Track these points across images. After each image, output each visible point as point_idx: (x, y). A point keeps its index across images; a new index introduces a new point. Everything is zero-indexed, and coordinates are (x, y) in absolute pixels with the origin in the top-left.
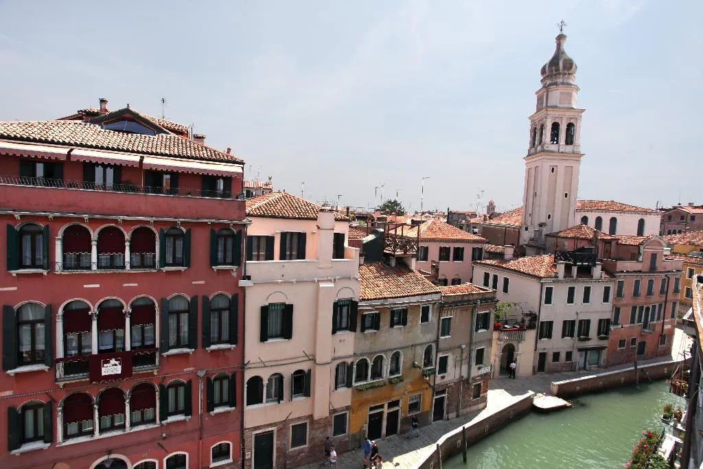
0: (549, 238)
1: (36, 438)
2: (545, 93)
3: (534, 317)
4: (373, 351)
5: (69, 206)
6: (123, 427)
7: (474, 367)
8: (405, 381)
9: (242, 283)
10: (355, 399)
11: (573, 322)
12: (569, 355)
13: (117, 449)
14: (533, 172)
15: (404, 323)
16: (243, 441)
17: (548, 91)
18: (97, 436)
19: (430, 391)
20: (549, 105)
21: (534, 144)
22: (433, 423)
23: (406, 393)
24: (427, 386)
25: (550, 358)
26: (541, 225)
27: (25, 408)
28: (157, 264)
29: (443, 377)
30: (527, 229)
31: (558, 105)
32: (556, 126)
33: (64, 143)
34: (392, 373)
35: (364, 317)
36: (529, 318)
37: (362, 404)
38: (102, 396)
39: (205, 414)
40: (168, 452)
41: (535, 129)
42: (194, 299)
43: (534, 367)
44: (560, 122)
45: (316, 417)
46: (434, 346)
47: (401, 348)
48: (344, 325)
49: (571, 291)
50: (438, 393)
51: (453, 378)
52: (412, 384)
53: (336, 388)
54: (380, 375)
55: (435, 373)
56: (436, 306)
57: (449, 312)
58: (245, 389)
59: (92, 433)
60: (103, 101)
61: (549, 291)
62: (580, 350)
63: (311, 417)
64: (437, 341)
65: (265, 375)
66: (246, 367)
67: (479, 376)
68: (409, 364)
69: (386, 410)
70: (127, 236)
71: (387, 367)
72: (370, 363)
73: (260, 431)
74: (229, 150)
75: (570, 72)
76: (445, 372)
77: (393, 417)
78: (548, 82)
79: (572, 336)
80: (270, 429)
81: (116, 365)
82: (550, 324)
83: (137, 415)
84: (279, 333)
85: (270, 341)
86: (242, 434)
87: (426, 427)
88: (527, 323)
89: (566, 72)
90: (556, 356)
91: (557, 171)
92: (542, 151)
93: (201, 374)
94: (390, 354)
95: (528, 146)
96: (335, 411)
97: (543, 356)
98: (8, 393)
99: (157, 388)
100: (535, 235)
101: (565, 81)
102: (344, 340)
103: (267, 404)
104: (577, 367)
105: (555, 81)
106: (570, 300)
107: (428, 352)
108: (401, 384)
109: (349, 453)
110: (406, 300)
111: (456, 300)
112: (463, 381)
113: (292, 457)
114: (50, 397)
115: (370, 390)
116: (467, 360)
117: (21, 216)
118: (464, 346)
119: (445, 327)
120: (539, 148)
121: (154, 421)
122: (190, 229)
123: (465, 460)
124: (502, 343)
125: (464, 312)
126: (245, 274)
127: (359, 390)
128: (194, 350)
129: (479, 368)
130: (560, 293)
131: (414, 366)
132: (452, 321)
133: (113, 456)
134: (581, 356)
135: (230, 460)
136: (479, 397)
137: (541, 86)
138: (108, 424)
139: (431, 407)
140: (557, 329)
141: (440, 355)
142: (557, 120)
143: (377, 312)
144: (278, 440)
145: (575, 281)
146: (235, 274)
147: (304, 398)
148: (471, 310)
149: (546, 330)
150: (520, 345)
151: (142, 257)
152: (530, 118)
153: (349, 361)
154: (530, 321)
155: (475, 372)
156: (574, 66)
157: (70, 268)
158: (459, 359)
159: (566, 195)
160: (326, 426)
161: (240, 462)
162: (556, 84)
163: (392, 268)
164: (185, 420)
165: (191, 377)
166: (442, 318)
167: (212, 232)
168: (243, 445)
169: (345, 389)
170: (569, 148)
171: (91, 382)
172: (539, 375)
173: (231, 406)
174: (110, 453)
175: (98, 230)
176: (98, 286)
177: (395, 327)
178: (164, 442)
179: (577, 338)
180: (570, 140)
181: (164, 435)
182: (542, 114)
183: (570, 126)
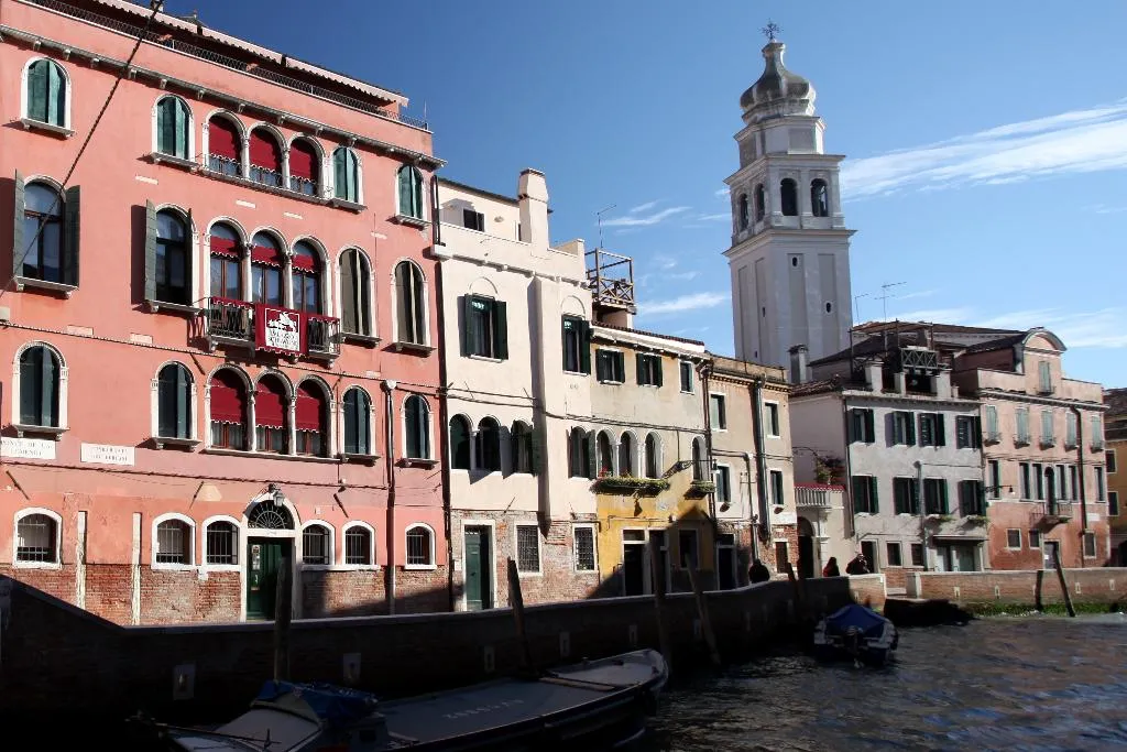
2: (758, 134)
4: (619, 419)
8: (671, 494)
9: (438, 250)
10: (601, 505)
11: (913, 482)
12: (917, 552)
14: (751, 271)
15: (658, 382)
16: (450, 534)
17: (762, 129)
18: (254, 451)
19: (709, 529)
20: (769, 151)
21: (744, 223)
23: (673, 518)
24: (703, 516)
25: (883, 554)
28: (326, 194)
29: (725, 509)
35: (598, 354)
37: (612, 519)
40: (347, 517)
41: (744, 196)
44: (796, 179)
45: (552, 517)
46: (704, 442)
47: (658, 428)
50: (721, 539)
51: (740, 514)
52: (679, 504)
53: (571, 476)
57: (720, 384)
58: (449, 434)
62: (936, 543)
63: (542, 514)
64: (708, 434)
65: (474, 417)
66: (449, 393)
69: (648, 546)
70: (287, 145)
71: (641, 456)
72: (616, 443)
73: (473, 522)
76: (728, 499)
78: (759, 116)
79: (915, 511)
80: (486, 522)
82: (872, 482)
86: (448, 518)
89: (795, 98)
92: (765, 230)
93: (392, 385)
94: (645, 435)
96: (573, 517)
98: (146, 339)
99: (332, 395)
102: (577, 387)
105: (773, 112)
107: (697, 451)
111: (727, 367)
112: (758, 527)
114: (197, 362)
117: (168, 83)
118: (750, 457)
119: (716, 412)
125: (741, 393)
126: (439, 238)
129: (778, 512)
132: (725, 402)
135: (433, 566)
137: (745, 124)
139: (715, 565)
140: (885, 495)
142: (789, 175)
143: (619, 350)
144: (498, 549)
146: (424, 236)
147: (529, 476)
148: (751, 391)
149: (863, 495)
152: (726, 181)
153: (586, 428)
155: (773, 516)
158: (744, 479)
159: (828, 306)
160: (564, 543)
162: (777, 116)
166: (710, 392)
169: (584, 480)
170: (822, 222)
175: (251, 128)
176: (253, 205)
177: (646, 385)
178: (343, 494)
182: (758, 167)
183: (817, 184)
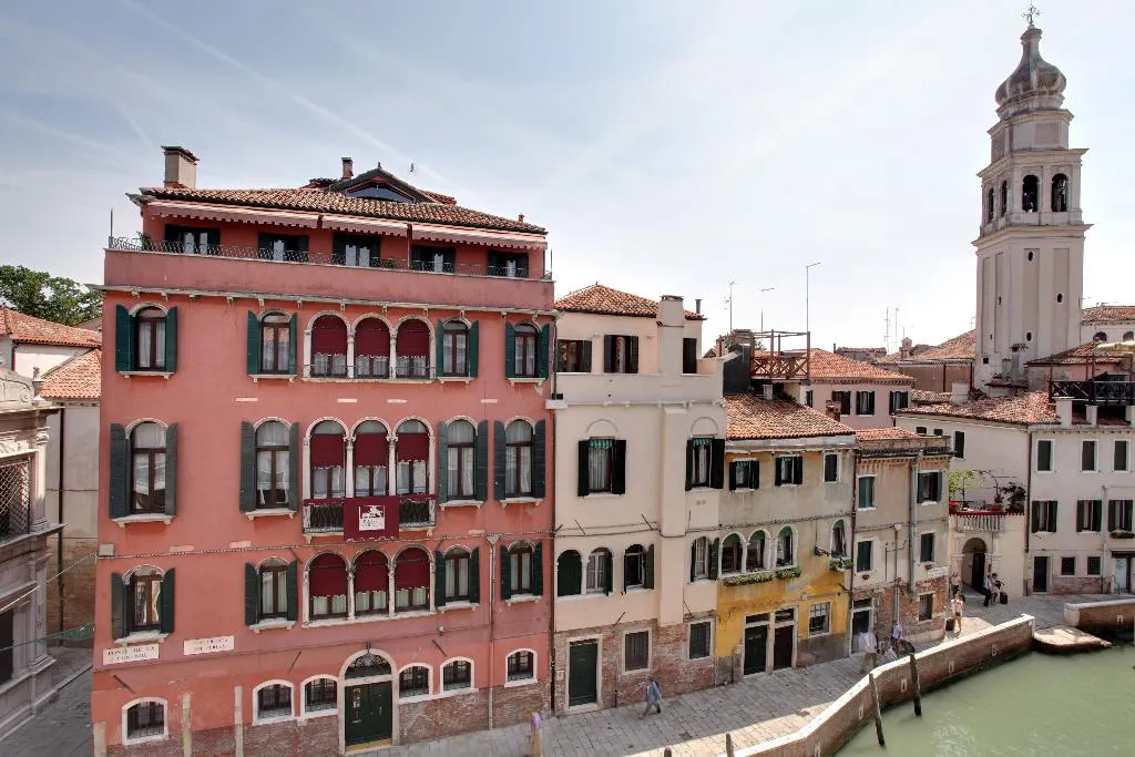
0: (1033, 369)
1: (276, 614)
2: (1007, 130)
3: (1019, 494)
4: (750, 522)
5: (322, 288)
6: (385, 611)
7: (919, 567)
8: (804, 577)
9: (551, 404)
10: (722, 601)
11: (1097, 505)
12: (1094, 564)
13: (379, 641)
14: (992, 262)
15: (798, 480)
16: (553, 652)
17: (1011, 125)
18: (352, 619)
19: (845, 598)
20: (1015, 148)
21: (991, 217)
22: (852, 656)
23: (805, 597)
24: (839, 589)
25: (1055, 568)
26: (1015, 349)
27: (263, 569)
28: (433, 372)
29: (865, 577)
30: (986, 361)
31: (1033, 146)
32: (1031, 184)
33: (311, 209)
34: (780, 562)
35: (733, 466)
36: (1009, 495)
37: (734, 609)
38: (360, 560)
39: (499, 603)
40: (445, 656)
41: (992, 191)
42: (483, 425)
43: (1026, 583)
44: (1037, 174)
45: (663, 623)
46: (848, 522)
47: (794, 521)
48: (702, 479)
49: (1089, 449)
50: (859, 604)
51: (882, 579)
52: (813, 583)
53: (692, 580)
54: (761, 566)
55: (851, 568)
56: (848, 456)
57: (871, 467)
58: (556, 570)
59: (345, 615)
60: (347, 162)
61: (1045, 448)
62: (1116, 555)
63: (655, 621)
64: (853, 515)
65: (585, 549)
66: (558, 534)
67: (929, 581)
68: (808, 550)
69: (772, 625)
70: (393, 332)
71: (772, 553)
72: (745, 543)
73: (578, 638)
74: (521, 217)
75: (1053, 89)
76: (868, 568)
77: (785, 636)
78: (1011, 110)
79: (1096, 527)
80: (593, 637)
81: (377, 516)
82: (1052, 506)
83: (404, 594)
84: (603, 486)
85: (591, 496)
86: (552, 640)
87: (840, 661)
88: (1006, 504)
89: (1045, 89)
90: (1068, 565)
91: (1038, 258)
92: (1007, 226)
93: (493, 540)
94: (778, 529)
95: (979, 222)
96: (690, 617)
97: (1041, 564)
98: (245, 544)
99: (432, 557)
100: (1004, 368)
101: (1044, 105)
102: (704, 502)
103: (589, 597)
104: (1113, 586)
105: (1023, 106)
106: (1088, 463)
107: (838, 532)
108: (795, 582)
109: (716, 689)
110: (798, 443)
111: (881, 448)
112: (901, 588)
113: (625, 686)
114: (294, 554)
115: (746, 588)
116: (906, 550)
117: (266, 301)
118: (898, 527)
119: (865, 492)
120: (1002, 222)
121: (426, 606)
122: (477, 322)
123: (918, 712)
124: (962, 535)
125: (896, 469)
126: (555, 390)
127: (729, 584)
128: (481, 502)
129: (928, 568)
130: (1067, 451)
131: (817, 552)
132: (875, 482)
133: (373, 651)
134: (1119, 567)
135: (534, 680)
136: (930, 618)
137: (998, 120)
138: (365, 606)
139: (848, 627)
140: (1066, 516)
141: (859, 538)
142: (1032, 172)
143: (754, 459)
144: (604, 656)
145: (1094, 431)
146: (540, 391)
147: (643, 590)
148: (907, 465)
149: (1044, 519)
150: (996, 541)
151: (411, 363)
152: (979, 175)
153: (712, 536)
154: (1013, 499)
155: (921, 574)
156: (1059, 80)
157: (320, 375)
158: (891, 548)
159: (1060, 297)
160: (677, 640)
161: (548, 685)
162: (1026, 111)
163: (768, 402)
164: (470, 608)
165: (478, 543)
166: (858, 477)
167: (508, 326)
168: (553, 658)
169: (706, 582)
170: (1060, 217)
171: (345, 538)
172: (1036, 596)
173: (536, 594)
174: (368, 645)
175: (356, 322)
176: (355, 401)
177: (783, 485)
178: (442, 639)
179: (1108, 534)
180: (1060, 203)
181: (441, 629)
182: (1004, 165)
183: (1059, 179)
